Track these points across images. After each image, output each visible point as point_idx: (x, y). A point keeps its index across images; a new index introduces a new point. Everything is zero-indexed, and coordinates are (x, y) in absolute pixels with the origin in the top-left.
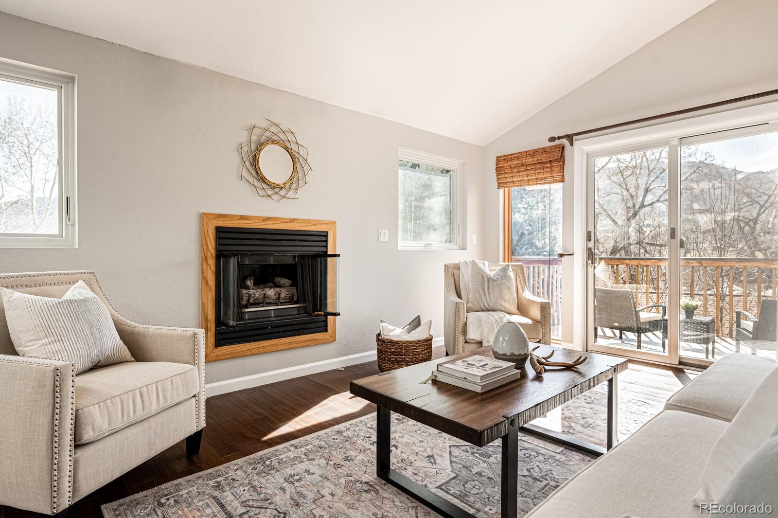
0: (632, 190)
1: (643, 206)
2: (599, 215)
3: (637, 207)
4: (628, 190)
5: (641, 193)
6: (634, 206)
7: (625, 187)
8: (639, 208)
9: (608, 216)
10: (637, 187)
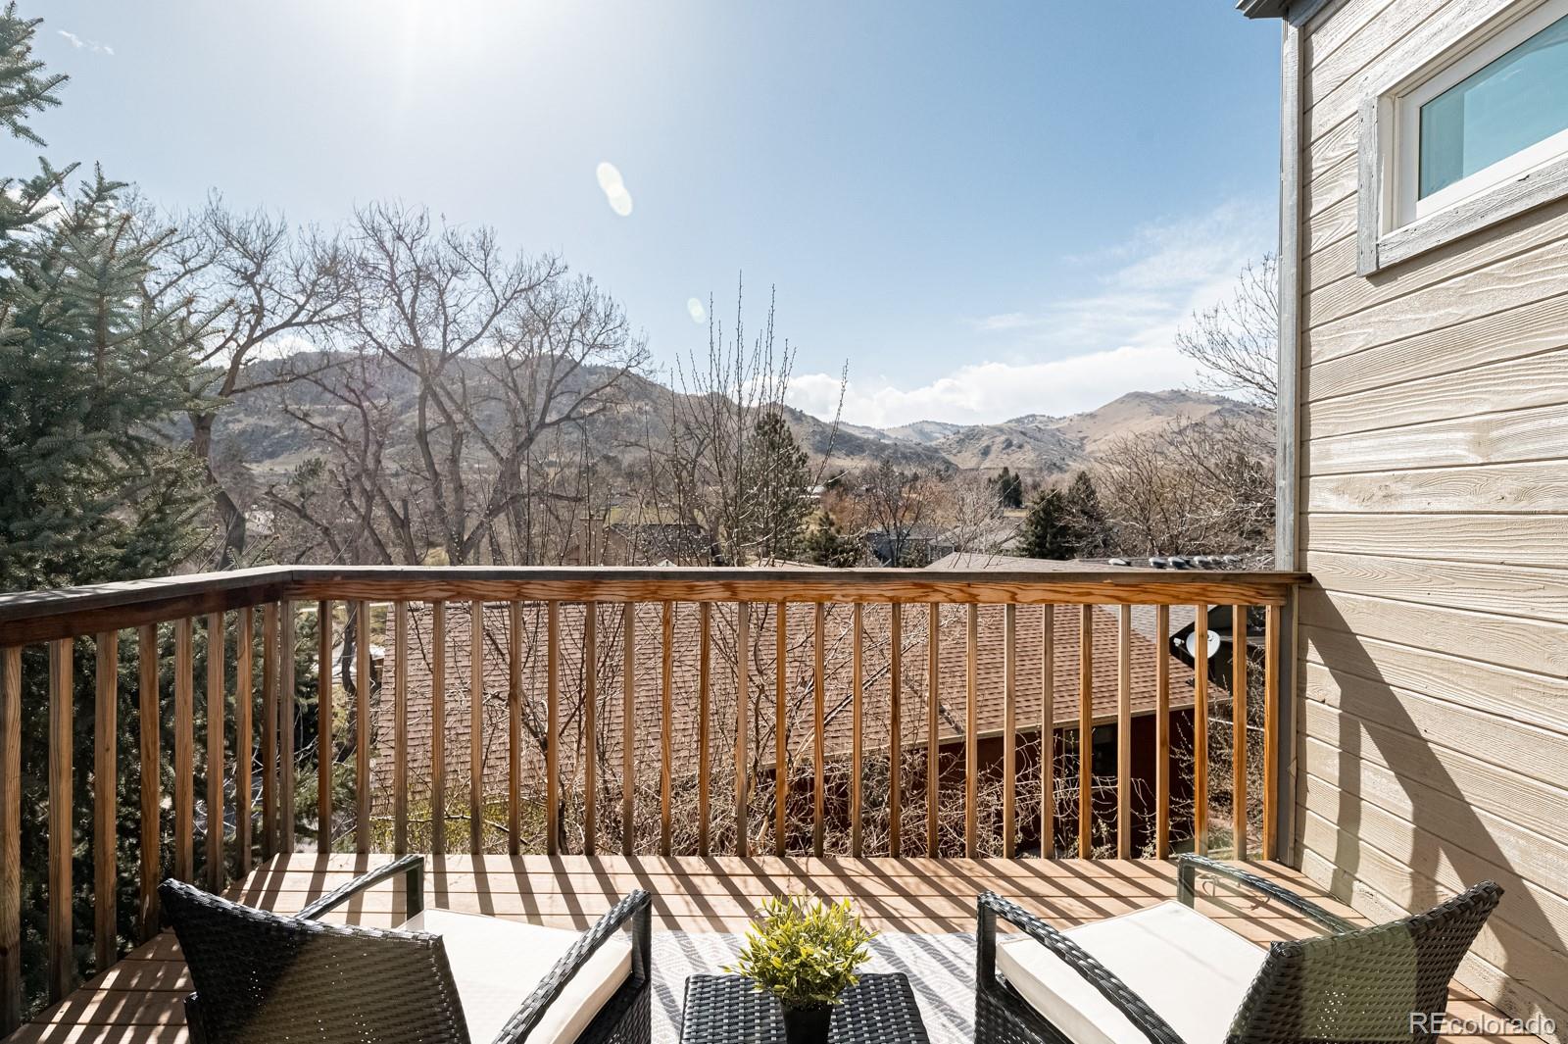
0: (525, 395)
1: (542, 425)
2: (464, 436)
3: (533, 426)
4: (517, 392)
5: (541, 399)
6: (528, 423)
7: (511, 385)
8: (537, 428)
9: (485, 441)
10: (533, 389)
